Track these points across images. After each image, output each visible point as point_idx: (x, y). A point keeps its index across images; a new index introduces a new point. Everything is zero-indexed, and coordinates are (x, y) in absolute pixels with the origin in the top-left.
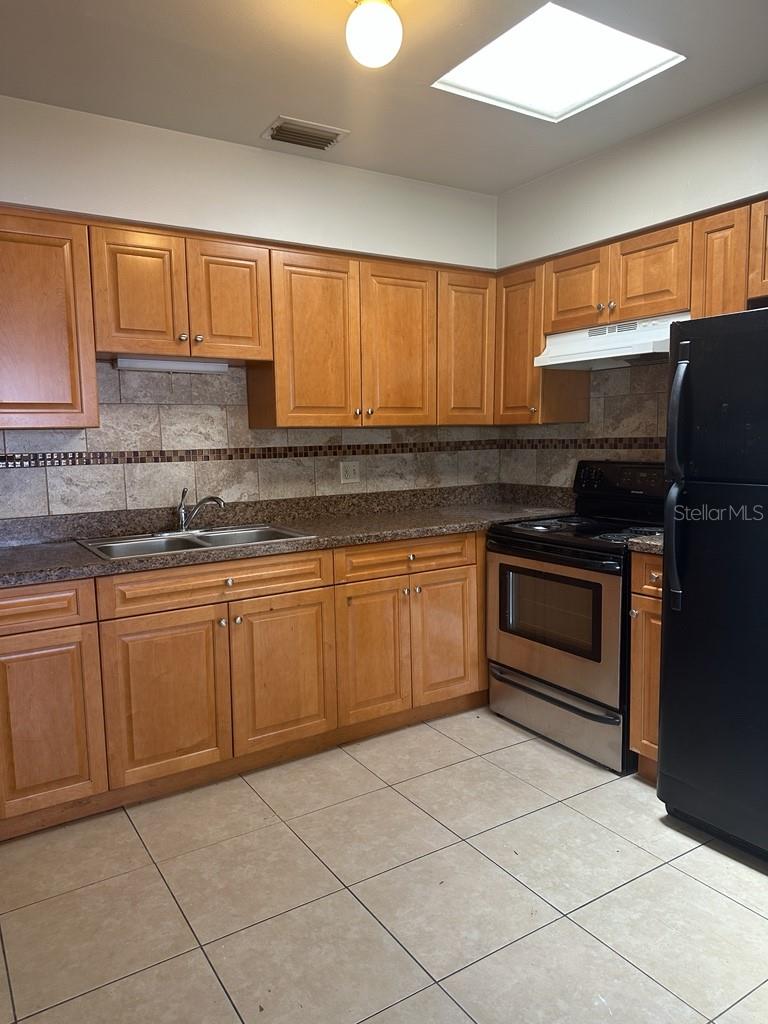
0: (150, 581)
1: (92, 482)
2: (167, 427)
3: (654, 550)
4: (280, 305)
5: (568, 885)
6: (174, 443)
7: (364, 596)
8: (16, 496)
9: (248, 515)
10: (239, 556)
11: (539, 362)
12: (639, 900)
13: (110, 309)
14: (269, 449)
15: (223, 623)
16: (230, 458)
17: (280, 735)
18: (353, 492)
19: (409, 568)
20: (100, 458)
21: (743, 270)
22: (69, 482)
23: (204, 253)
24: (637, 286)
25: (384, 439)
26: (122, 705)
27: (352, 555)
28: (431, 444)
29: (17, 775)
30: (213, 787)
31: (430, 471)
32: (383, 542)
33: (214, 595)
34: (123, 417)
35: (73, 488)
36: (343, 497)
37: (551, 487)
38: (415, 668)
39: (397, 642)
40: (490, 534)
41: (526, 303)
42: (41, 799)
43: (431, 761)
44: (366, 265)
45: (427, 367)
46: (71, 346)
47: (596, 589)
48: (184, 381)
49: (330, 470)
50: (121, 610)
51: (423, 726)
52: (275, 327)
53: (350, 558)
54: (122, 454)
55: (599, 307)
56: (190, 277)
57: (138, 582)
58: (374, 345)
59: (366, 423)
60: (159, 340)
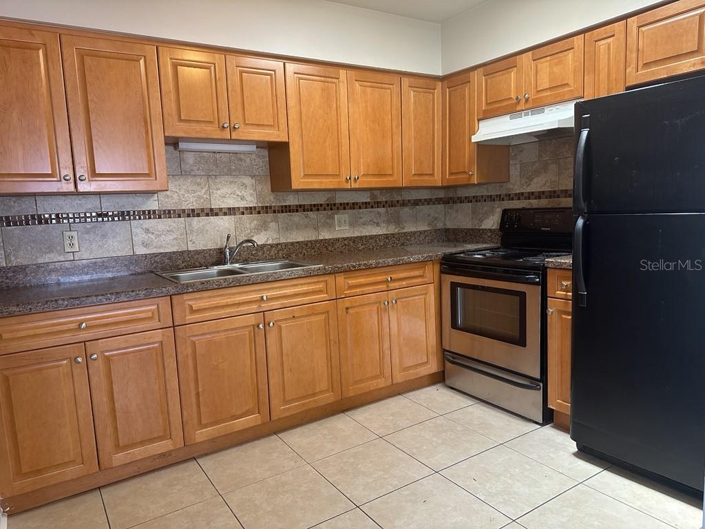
0: (209, 297)
1: (163, 231)
2: (215, 191)
3: (564, 266)
4: (292, 102)
5: (513, 500)
6: (219, 202)
7: (357, 306)
8: (110, 242)
9: (272, 253)
10: (270, 279)
11: (475, 139)
12: (565, 509)
13: (173, 105)
14: (286, 206)
15: (261, 326)
16: (259, 213)
17: (303, 404)
18: (344, 236)
19: (388, 286)
20: (168, 214)
21: (622, 66)
22: (147, 231)
23: (238, 65)
24: (545, 83)
25: (365, 198)
26: (192, 385)
27: (349, 278)
28: (398, 201)
29: (120, 436)
30: (257, 442)
31: (398, 221)
32: (369, 268)
33: (254, 307)
34: (184, 185)
35: (150, 235)
36: (338, 240)
37: (483, 229)
38: (394, 356)
39: (380, 338)
40: (443, 262)
41: (464, 98)
42: (138, 453)
43: (408, 419)
44: (351, 73)
45: (395, 146)
46: (147, 132)
47: (522, 296)
48: (225, 158)
49: (328, 220)
50: (190, 318)
51: (400, 396)
52: (289, 118)
53: (346, 280)
54: (184, 211)
55: (517, 98)
56: (229, 82)
57: (200, 298)
58: (358, 130)
59: (354, 186)
60: (209, 128)
